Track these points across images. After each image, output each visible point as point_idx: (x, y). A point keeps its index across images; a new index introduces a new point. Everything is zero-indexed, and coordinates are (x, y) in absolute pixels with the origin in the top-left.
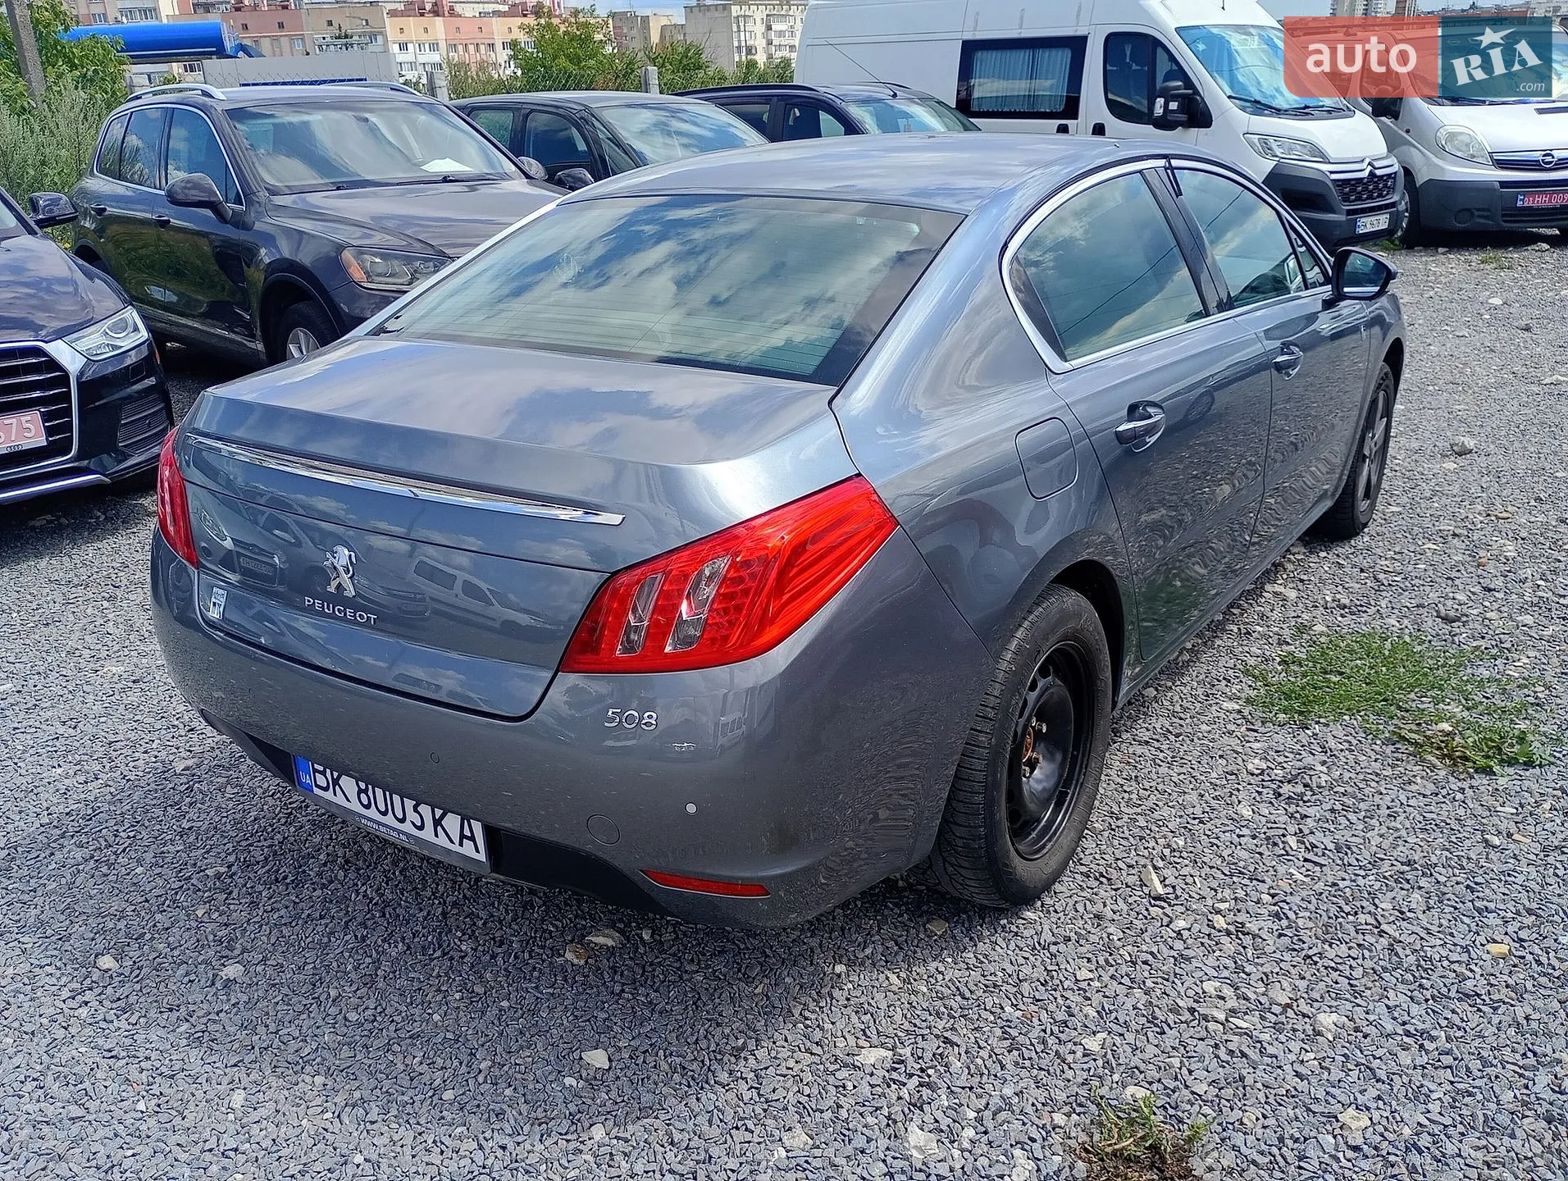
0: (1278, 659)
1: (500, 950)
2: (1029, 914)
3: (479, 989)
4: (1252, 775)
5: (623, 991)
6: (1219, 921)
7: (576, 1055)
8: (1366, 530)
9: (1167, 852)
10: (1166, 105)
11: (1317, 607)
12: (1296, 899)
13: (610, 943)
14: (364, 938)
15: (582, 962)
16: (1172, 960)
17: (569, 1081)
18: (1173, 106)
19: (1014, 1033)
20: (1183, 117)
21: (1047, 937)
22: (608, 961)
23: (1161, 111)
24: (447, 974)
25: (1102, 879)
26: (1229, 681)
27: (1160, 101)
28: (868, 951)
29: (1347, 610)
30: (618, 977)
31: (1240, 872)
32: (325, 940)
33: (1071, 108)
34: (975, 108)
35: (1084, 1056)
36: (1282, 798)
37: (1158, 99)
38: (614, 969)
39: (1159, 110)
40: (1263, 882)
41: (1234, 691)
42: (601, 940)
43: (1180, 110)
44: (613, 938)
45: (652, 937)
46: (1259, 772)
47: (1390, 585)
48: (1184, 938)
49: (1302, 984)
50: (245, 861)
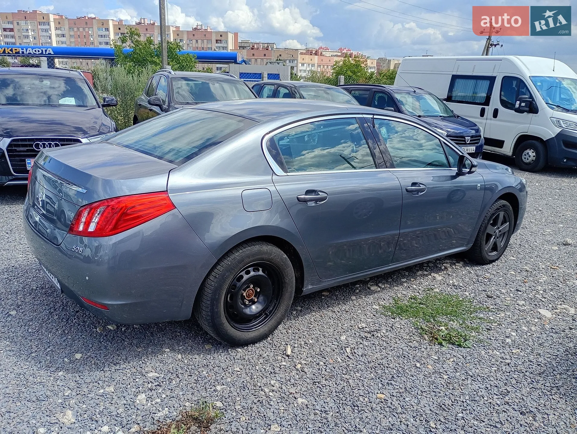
0: (410, 297)
1: (82, 324)
2: (239, 350)
3: (66, 332)
4: (359, 328)
5: (103, 341)
6: (299, 366)
7: (74, 354)
8: (494, 263)
9: (303, 343)
10: (520, 104)
11: (444, 284)
12: (330, 366)
13: (112, 328)
14: (52, 312)
15: (100, 332)
16: (270, 372)
17: (66, 360)
18: (523, 104)
19: (199, 379)
20: (527, 109)
21: (238, 357)
22: (106, 333)
23: (518, 106)
24: (63, 326)
25: (273, 346)
26: (384, 300)
27: (518, 102)
28: (180, 348)
29: (455, 287)
30: (105, 338)
31: (321, 355)
32: (43, 311)
33: (487, 102)
34: (453, 99)
35: (214, 390)
36: (360, 337)
37: (517, 102)
38: (106, 335)
39: (517, 106)
40: (325, 358)
41: (383, 303)
42: (110, 327)
43: (526, 106)
44: (113, 328)
45: (125, 330)
46: (362, 328)
47: (481, 282)
48: (281, 368)
49: (304, 389)
50: (43, 287)
